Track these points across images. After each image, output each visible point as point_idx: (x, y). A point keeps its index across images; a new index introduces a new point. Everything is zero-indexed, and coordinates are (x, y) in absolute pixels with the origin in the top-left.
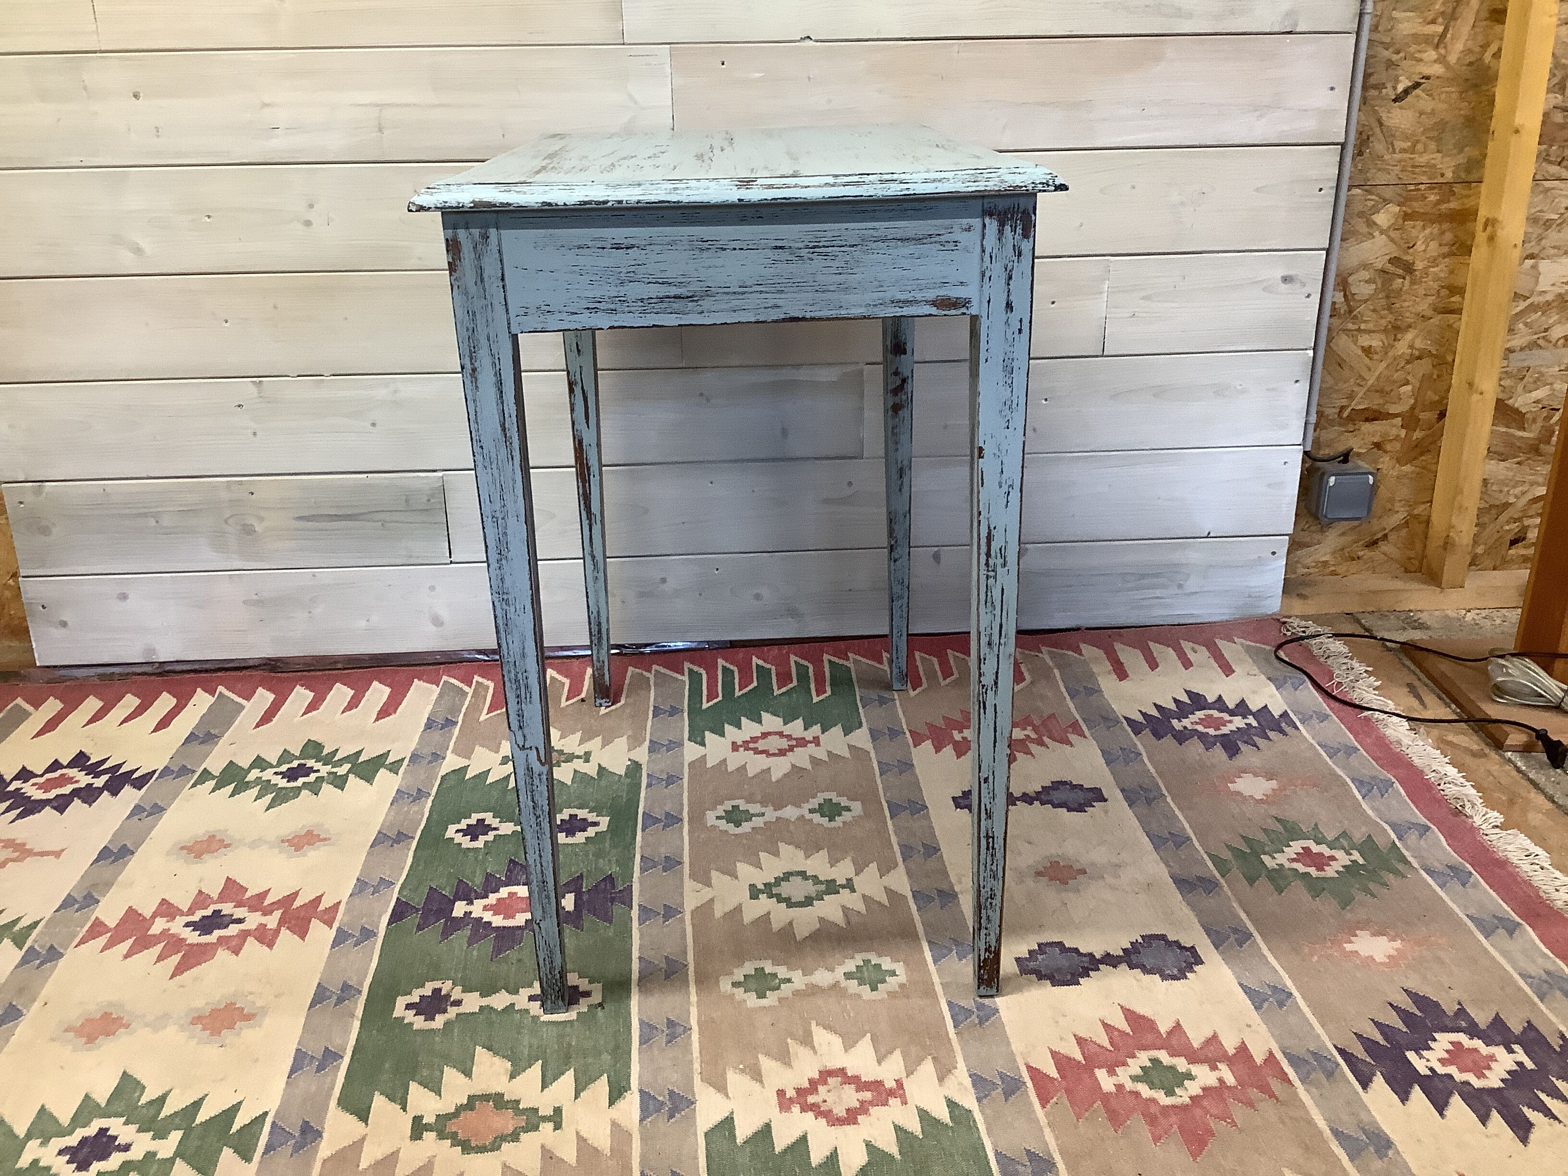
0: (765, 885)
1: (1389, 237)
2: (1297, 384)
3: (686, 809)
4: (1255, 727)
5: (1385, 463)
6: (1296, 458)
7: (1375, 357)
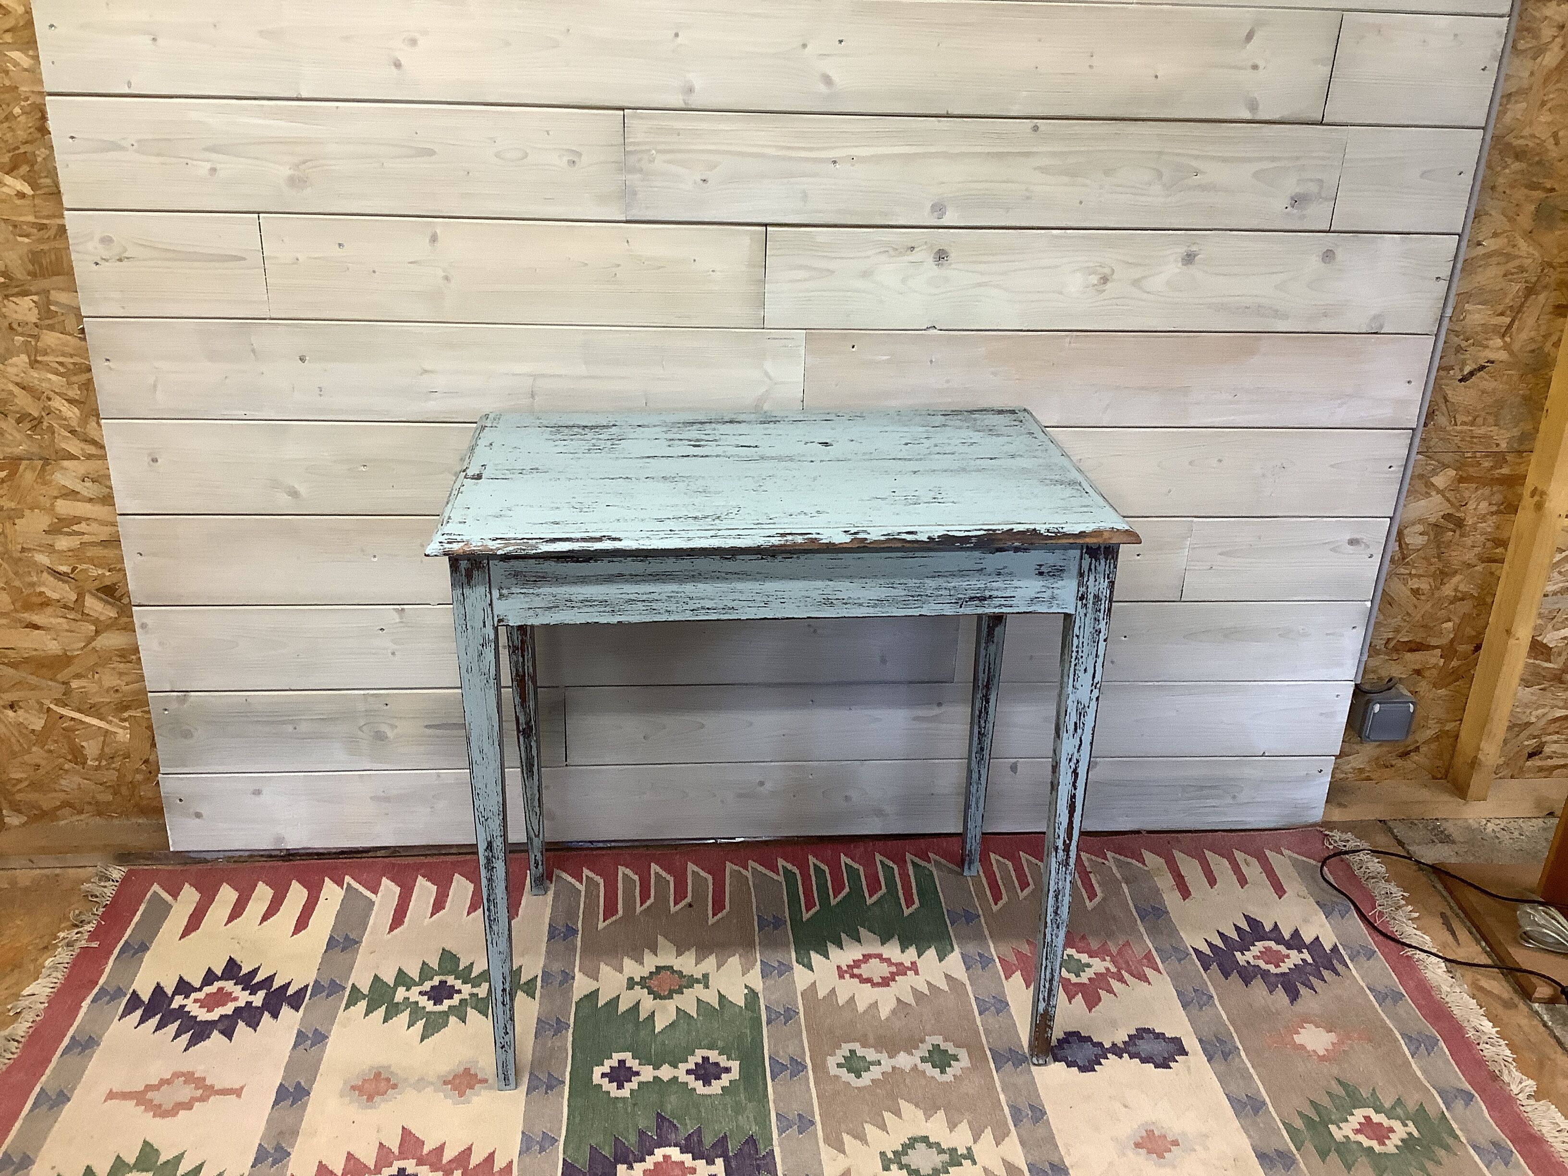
0: (893, 1152)
1: (1444, 496)
2: (1354, 630)
3: (808, 1054)
4: (1310, 964)
5: (1423, 686)
6: (1348, 691)
7: (1423, 597)
